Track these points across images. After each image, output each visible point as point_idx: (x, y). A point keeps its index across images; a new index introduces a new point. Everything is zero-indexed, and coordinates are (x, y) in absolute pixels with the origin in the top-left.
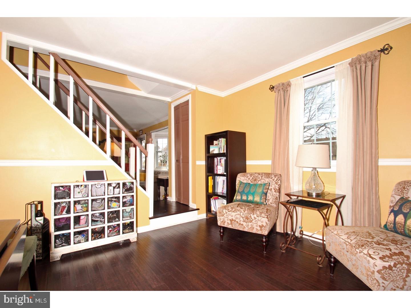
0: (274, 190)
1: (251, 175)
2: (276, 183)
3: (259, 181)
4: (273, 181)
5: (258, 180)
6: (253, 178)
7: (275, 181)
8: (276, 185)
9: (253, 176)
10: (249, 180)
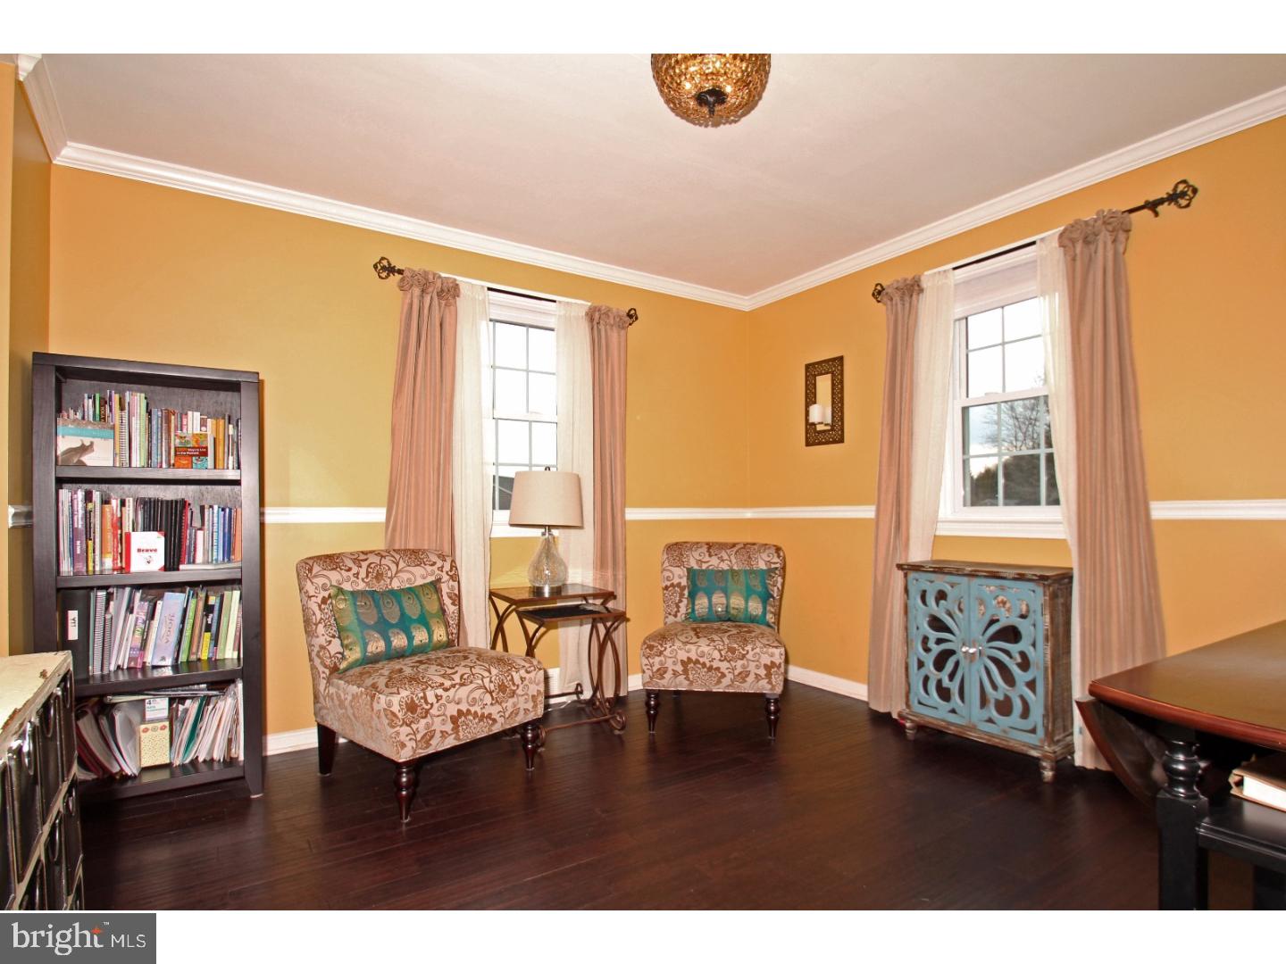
0: (450, 598)
1: (357, 562)
2: (451, 577)
3: (391, 578)
4: (442, 571)
5: (389, 575)
6: (368, 573)
7: (447, 573)
8: (451, 583)
9: (364, 565)
10: (360, 581)
